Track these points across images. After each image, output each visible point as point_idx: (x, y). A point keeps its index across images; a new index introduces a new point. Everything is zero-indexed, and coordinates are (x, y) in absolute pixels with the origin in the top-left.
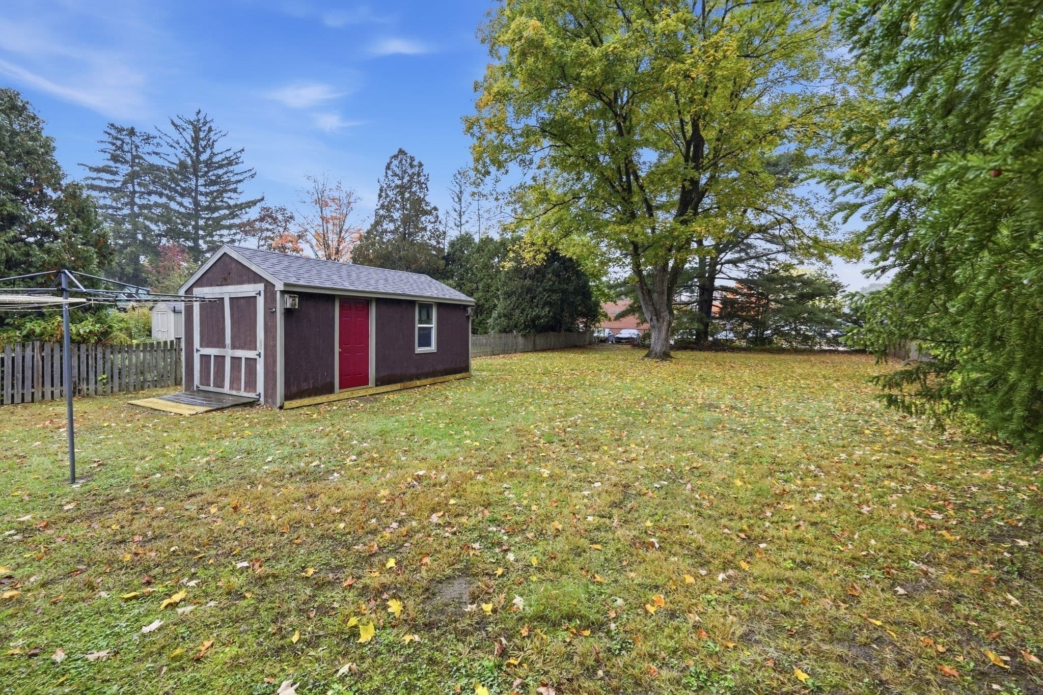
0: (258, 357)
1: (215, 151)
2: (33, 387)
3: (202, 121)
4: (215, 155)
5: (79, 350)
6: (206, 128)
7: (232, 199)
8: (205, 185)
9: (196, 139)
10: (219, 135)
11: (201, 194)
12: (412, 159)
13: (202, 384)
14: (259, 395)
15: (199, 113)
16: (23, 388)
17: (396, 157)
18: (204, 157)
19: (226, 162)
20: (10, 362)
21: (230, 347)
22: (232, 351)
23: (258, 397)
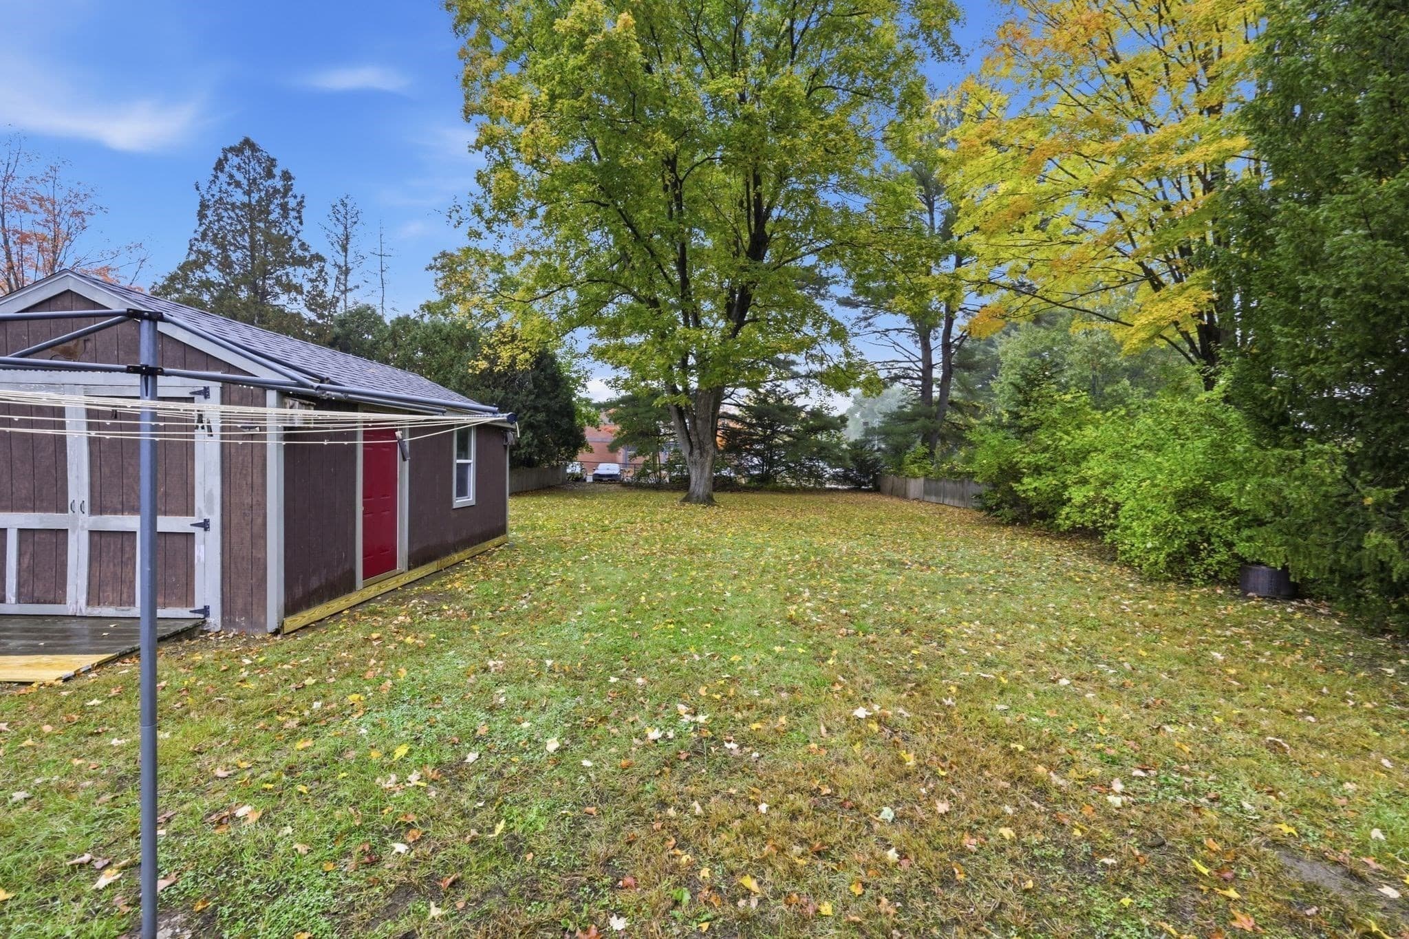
0: (199, 532)
12: (272, 162)
14: (206, 611)
17: (238, 151)
21: (87, 509)
22: (94, 517)
23: (201, 616)
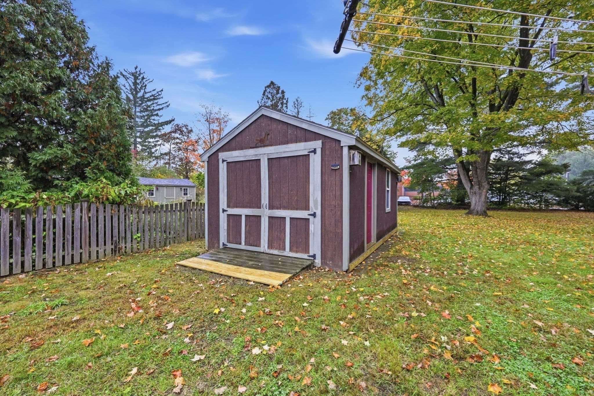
0: (311, 218)
1: (147, 91)
2: (81, 248)
3: (138, 73)
4: (146, 93)
5: (119, 211)
6: (140, 77)
7: (156, 120)
8: (141, 112)
9: (135, 84)
10: (149, 81)
11: (138, 117)
12: (279, 88)
13: (229, 241)
14: (314, 256)
15: (136, 68)
16: (73, 248)
17: (268, 86)
18: (140, 95)
19: (152, 98)
20: (61, 224)
21: (268, 207)
22: (270, 211)
23: (313, 259)
